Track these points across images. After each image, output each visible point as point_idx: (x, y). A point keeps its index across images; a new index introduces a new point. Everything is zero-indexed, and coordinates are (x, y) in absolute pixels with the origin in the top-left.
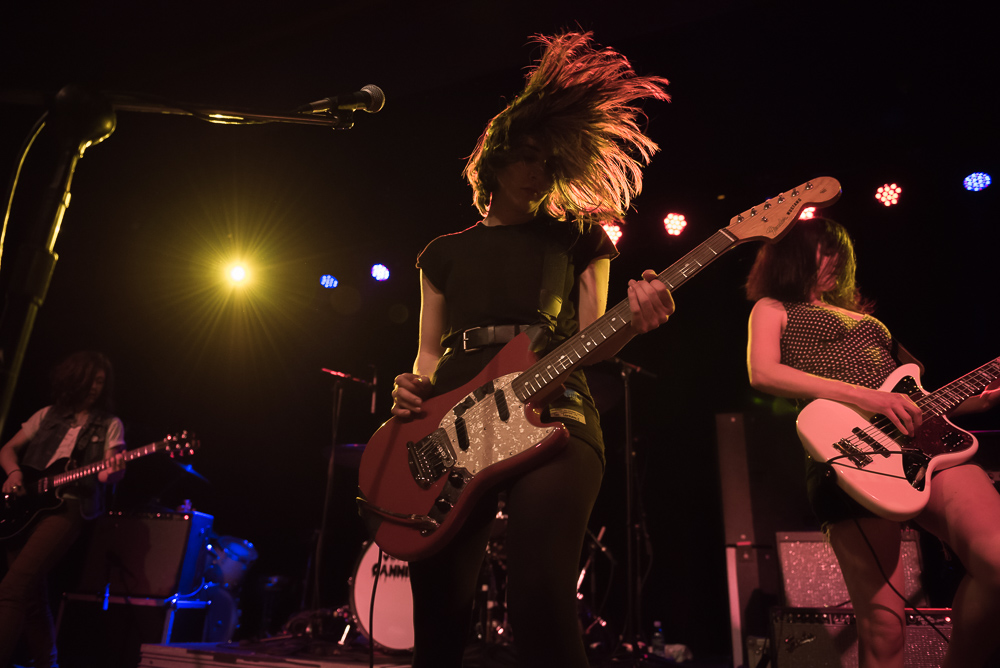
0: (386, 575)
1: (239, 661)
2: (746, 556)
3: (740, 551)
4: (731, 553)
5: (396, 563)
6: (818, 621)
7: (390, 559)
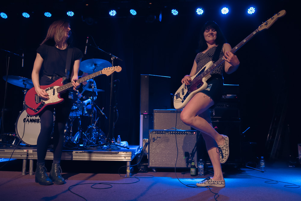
0: (29, 122)
2: (146, 117)
3: (144, 116)
4: (142, 116)
5: (32, 118)
6: (162, 133)
7: (30, 116)
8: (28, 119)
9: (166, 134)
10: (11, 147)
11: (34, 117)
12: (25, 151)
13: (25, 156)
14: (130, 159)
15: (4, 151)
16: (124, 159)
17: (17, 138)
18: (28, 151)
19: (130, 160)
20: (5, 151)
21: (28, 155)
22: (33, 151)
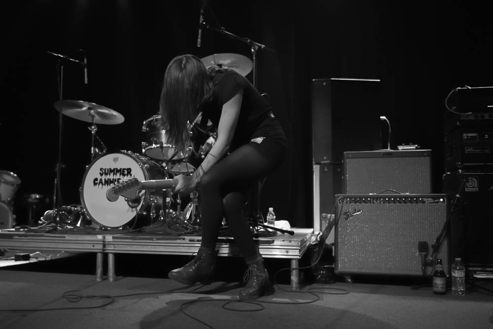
0: (103, 185)
1: (14, 237)
2: (326, 169)
3: (322, 167)
4: (316, 169)
5: (108, 177)
6: (364, 202)
7: (104, 175)
8: (101, 179)
9: (373, 203)
10: (76, 231)
11: (112, 174)
12: (100, 237)
13: (101, 247)
14: (298, 254)
15: (65, 237)
16: (286, 254)
17: (83, 214)
18: (104, 238)
19: (298, 257)
20: (67, 238)
21: (104, 246)
22: (113, 238)
